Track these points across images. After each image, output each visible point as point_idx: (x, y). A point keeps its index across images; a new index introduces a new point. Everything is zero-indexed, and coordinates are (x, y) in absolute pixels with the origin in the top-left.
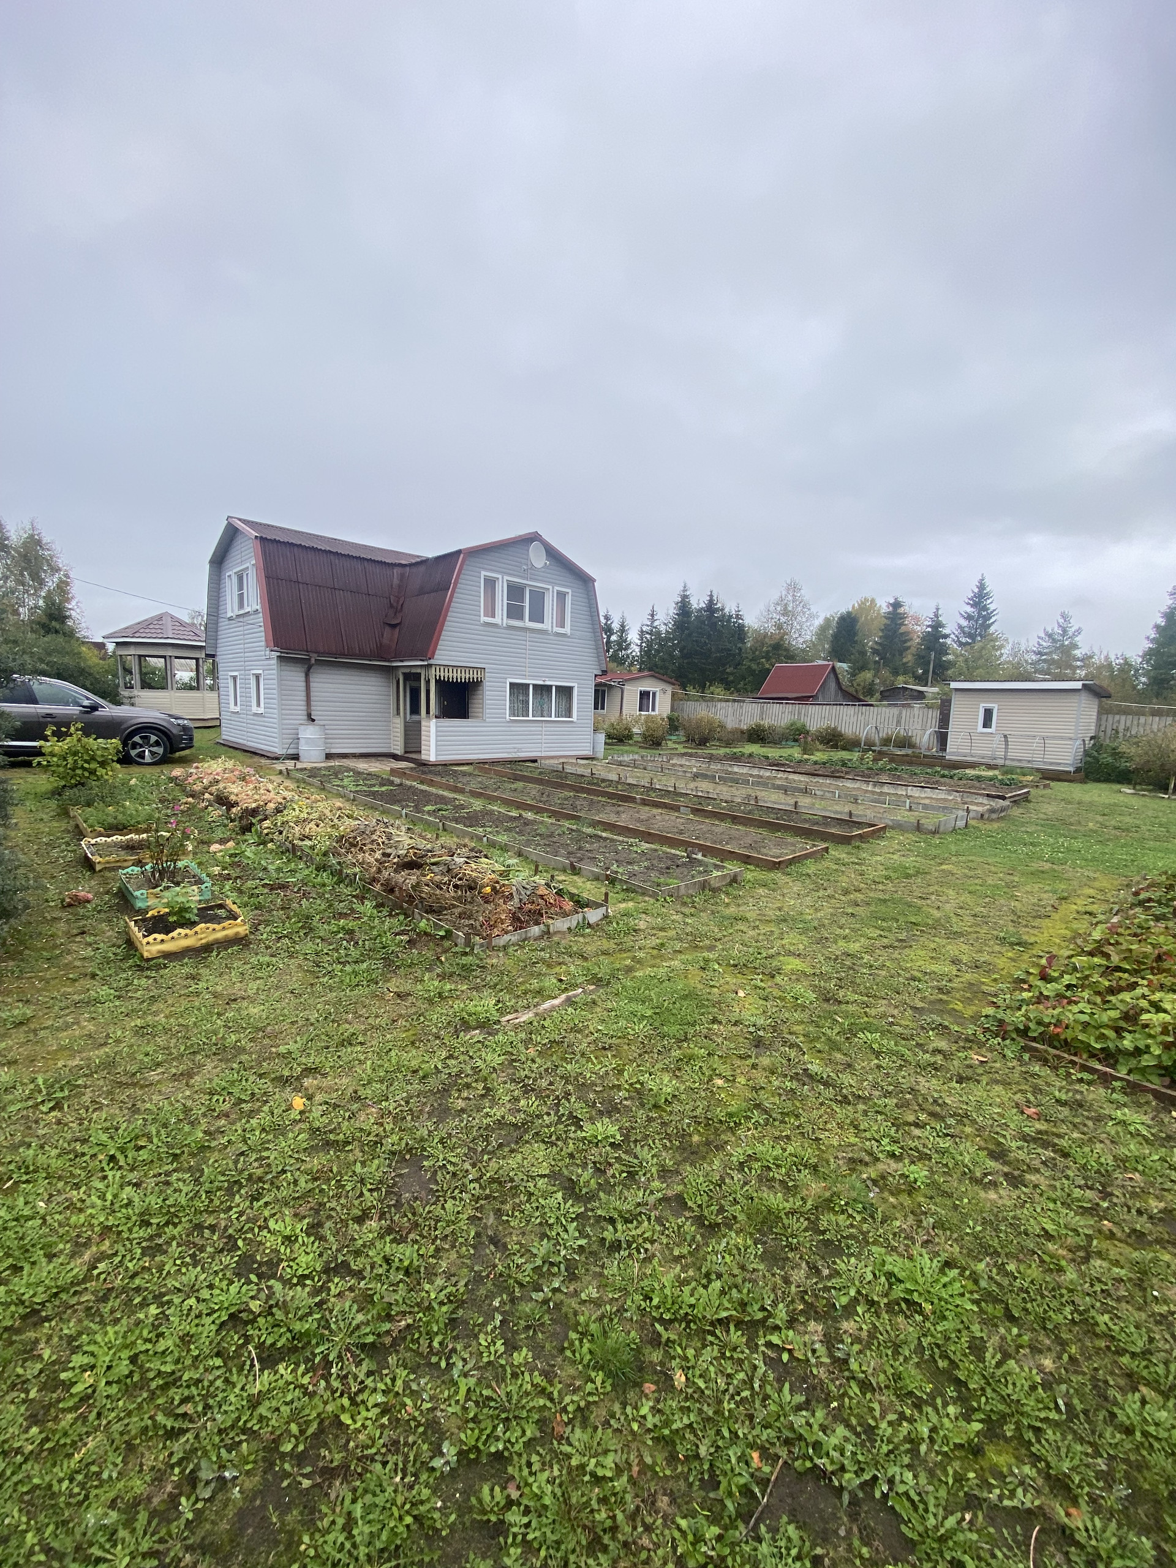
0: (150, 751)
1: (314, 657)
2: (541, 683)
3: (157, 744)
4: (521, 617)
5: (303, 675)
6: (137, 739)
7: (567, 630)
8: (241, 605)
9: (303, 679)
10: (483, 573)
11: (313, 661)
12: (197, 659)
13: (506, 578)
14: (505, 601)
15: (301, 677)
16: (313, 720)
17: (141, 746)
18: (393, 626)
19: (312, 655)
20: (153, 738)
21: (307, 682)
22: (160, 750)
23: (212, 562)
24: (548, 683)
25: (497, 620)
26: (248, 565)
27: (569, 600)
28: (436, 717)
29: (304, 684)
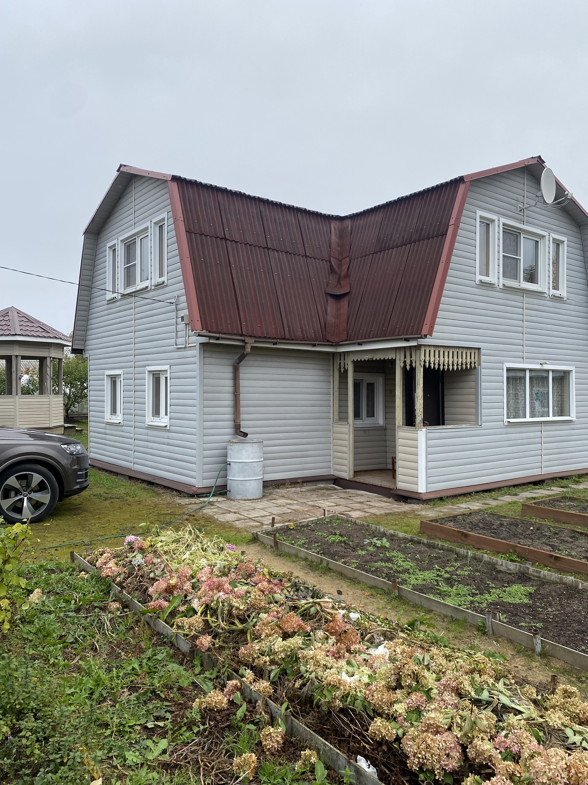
0: (30, 499)
1: (251, 343)
2: (538, 367)
3: (41, 487)
4: (515, 277)
5: (230, 369)
6: (12, 481)
7: (563, 292)
8: (129, 279)
9: (231, 375)
10: (480, 213)
11: (248, 350)
12: (42, 360)
13: (503, 220)
14: (501, 254)
15: (227, 372)
16: (245, 435)
17: (17, 492)
18: (338, 298)
19: (247, 340)
20: (37, 478)
21: (236, 378)
22: (45, 498)
23: (87, 232)
24: (546, 367)
25: (492, 279)
26: (148, 224)
27: (564, 250)
28: (425, 425)
29: (230, 383)
